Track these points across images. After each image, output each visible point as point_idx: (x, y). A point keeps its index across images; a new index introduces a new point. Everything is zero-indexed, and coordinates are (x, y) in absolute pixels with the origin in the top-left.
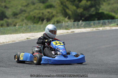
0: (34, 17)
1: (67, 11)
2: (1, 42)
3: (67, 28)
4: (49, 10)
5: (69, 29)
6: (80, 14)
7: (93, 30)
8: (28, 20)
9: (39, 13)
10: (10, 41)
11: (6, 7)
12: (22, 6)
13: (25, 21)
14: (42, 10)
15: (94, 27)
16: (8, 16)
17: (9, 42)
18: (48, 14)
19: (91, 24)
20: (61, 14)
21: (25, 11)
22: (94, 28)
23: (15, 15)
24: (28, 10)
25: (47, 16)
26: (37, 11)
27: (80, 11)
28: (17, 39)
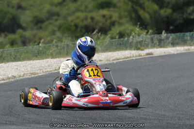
0: (76, 26)
1: (141, 12)
2: (10, 76)
3: (138, 46)
4: (105, 12)
5: (143, 48)
6: (165, 19)
7: (189, 49)
8: (63, 33)
9: (86, 18)
10: (27, 74)
11: (20, 7)
12: (52, 5)
13: (58, 34)
14: (91, 11)
15: (192, 44)
16: (24, 25)
17: (24, 74)
18: (103, 20)
19: (186, 38)
20: (128, 19)
21: (58, 15)
22: (191, 46)
23: (38, 22)
24: (64, 12)
25: (100, 24)
26: (81, 15)
27: (165, 12)
28: (41, 70)
